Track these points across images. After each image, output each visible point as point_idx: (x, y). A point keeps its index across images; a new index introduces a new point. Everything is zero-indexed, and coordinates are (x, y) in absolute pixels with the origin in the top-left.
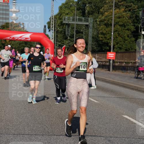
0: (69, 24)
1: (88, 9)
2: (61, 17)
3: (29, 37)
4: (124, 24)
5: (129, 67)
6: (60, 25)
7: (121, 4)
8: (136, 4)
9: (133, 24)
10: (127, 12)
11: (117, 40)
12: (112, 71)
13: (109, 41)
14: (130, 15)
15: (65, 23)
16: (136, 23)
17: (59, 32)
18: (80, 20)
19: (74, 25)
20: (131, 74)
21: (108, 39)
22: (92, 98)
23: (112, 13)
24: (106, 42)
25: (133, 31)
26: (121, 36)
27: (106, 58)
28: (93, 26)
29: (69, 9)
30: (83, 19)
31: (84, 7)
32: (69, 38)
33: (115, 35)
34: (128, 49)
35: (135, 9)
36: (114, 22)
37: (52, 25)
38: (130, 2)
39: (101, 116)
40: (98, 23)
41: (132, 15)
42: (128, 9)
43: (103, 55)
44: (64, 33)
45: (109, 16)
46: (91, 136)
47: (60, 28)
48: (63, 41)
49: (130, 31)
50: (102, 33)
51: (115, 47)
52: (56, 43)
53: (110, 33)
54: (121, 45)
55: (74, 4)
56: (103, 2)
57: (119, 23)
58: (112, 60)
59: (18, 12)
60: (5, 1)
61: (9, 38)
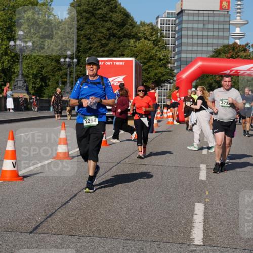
59: (245, 24)
60: (223, 7)
61: (229, 71)
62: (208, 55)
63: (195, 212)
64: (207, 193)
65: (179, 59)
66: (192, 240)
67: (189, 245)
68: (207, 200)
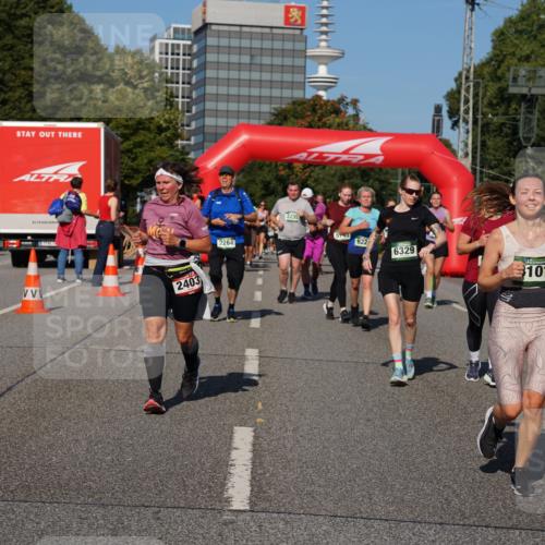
0: (532, 96)
2: (499, 73)
3: (379, 152)
6: (495, 102)
15: (515, 95)
17: (492, 127)
29: (535, 37)
37: (467, 101)
44: (509, 131)
47: (497, 115)
48: (507, 164)
52: (481, 172)
59: (337, 58)
60: (292, 20)
61: (304, 155)
62: (262, 122)
63: (235, 445)
64: (260, 406)
65: (201, 130)
66: (228, 501)
67: (221, 511)
68: (258, 420)
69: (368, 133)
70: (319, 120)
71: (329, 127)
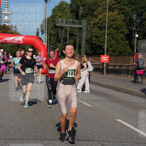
0: (62, 26)
1: (81, 11)
2: (54, 20)
3: (22, 40)
4: (118, 27)
5: (123, 70)
6: (53, 28)
7: (114, 7)
8: (130, 7)
9: (127, 27)
10: (121, 15)
11: (111, 43)
12: (106, 74)
13: (102, 44)
14: (124, 18)
15: (58, 26)
16: (130, 26)
17: (52, 34)
18: (73, 23)
19: (67, 28)
20: (124, 77)
21: (102, 42)
22: (85, 102)
23: (105, 16)
24: (100, 45)
25: (126, 34)
26: (114, 39)
27: (99, 61)
28: (87, 29)
29: (63, 11)
30: (77, 22)
31: (78, 10)
32: (62, 41)
33: (109, 38)
34: (122, 53)
35: (129, 12)
36: (108, 25)
37: (45, 27)
38: (124, 5)
39: (94, 120)
40: (92, 26)
41: (126, 18)
42: (121, 12)
43: (96, 58)
44: (57, 36)
45: (102, 19)
46: (84, 140)
47: (53, 31)
48: (56, 44)
49: (124, 34)
50: (96, 36)
51: (109, 50)
52: (49, 46)
53: (104, 36)
54: (115, 48)
55: (67, 6)
56: (97, 5)
57: (113, 25)
58: (105, 63)
59: (10, 14)
61: (1, 41)
69: (19, 35)
70: (6, 31)
71: (8, 33)
